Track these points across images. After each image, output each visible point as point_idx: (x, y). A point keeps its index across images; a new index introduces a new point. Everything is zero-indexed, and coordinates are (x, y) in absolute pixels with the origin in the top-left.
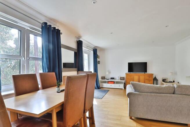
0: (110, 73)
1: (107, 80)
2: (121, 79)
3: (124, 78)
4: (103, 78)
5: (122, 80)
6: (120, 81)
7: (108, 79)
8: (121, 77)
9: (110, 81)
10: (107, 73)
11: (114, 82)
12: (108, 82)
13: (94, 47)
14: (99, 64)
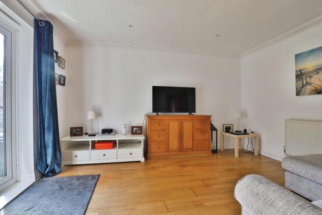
0: (98, 114)
1: (90, 139)
2: (133, 133)
3: (140, 128)
4: (76, 131)
5: (136, 133)
6: (130, 137)
7: (94, 135)
8: (133, 127)
9: (99, 142)
10: (90, 115)
11: (113, 144)
12: (94, 145)
13: (40, 15)
14: (60, 84)
